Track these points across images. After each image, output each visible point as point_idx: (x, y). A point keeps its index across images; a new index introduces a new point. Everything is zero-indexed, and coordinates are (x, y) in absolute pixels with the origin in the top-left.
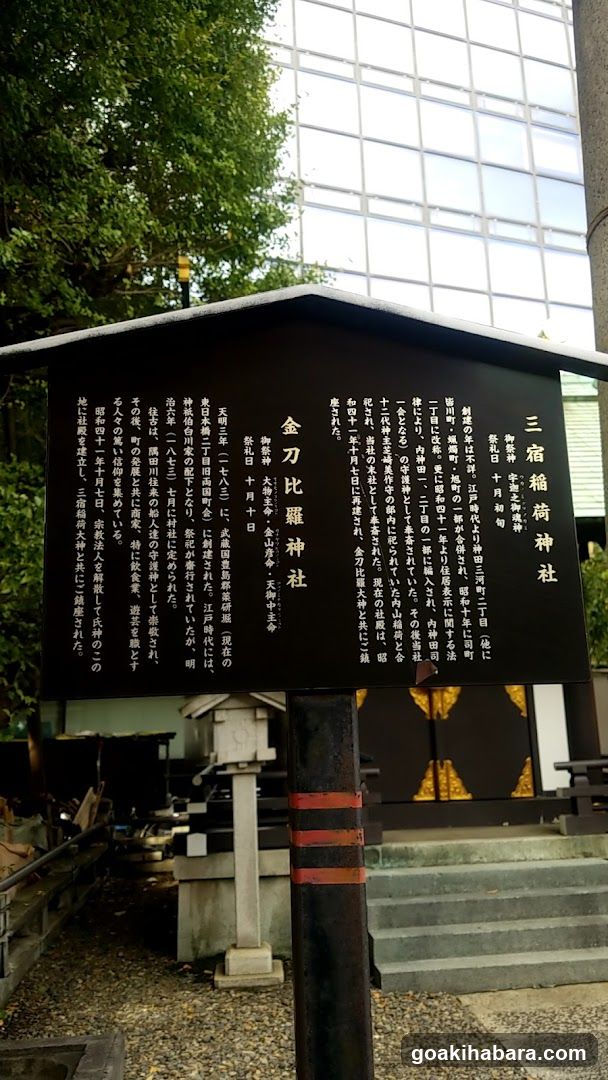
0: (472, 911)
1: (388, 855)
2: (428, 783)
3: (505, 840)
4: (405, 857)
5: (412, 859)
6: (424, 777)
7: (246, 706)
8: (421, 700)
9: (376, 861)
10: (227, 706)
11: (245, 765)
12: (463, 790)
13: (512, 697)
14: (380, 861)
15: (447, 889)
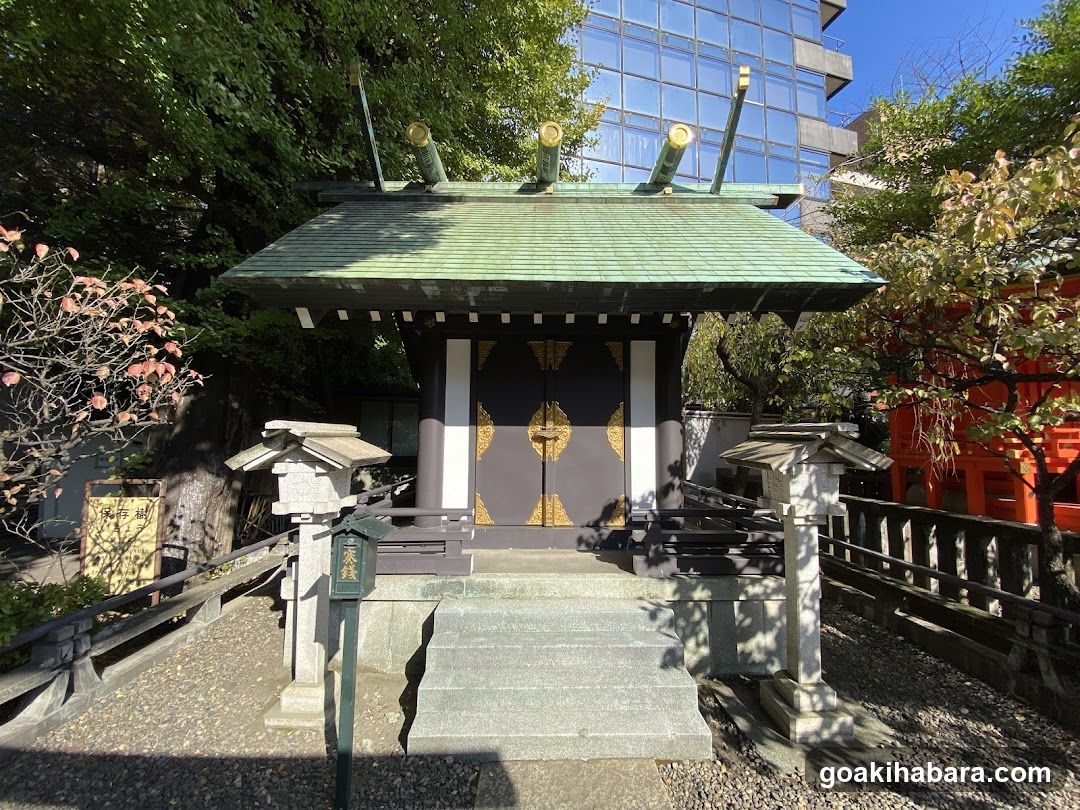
2: (538, 512)
4: (486, 589)
5: (492, 591)
6: (535, 507)
8: (537, 446)
9: (460, 592)
12: (566, 518)
13: (612, 446)
14: (464, 594)
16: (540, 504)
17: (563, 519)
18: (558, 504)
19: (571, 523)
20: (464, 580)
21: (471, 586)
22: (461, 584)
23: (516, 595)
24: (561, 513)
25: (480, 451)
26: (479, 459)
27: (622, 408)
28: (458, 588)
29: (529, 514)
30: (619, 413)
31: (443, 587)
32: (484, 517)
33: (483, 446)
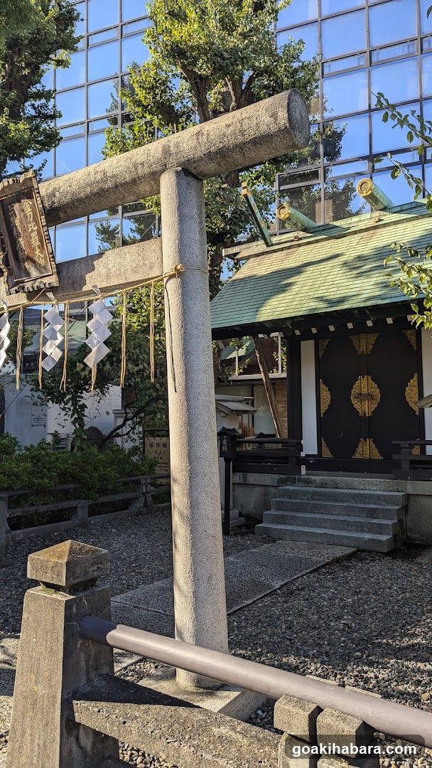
2: (359, 450)
4: (307, 482)
5: (312, 484)
6: (357, 447)
8: (357, 406)
13: (410, 404)
14: (297, 482)
16: (360, 445)
17: (377, 455)
18: (373, 446)
19: (382, 458)
21: (300, 480)
22: (295, 478)
23: (323, 485)
24: (376, 451)
25: (322, 412)
26: (322, 416)
27: (416, 376)
28: (294, 482)
29: (354, 452)
30: (414, 380)
31: (287, 478)
32: (327, 454)
33: (324, 407)
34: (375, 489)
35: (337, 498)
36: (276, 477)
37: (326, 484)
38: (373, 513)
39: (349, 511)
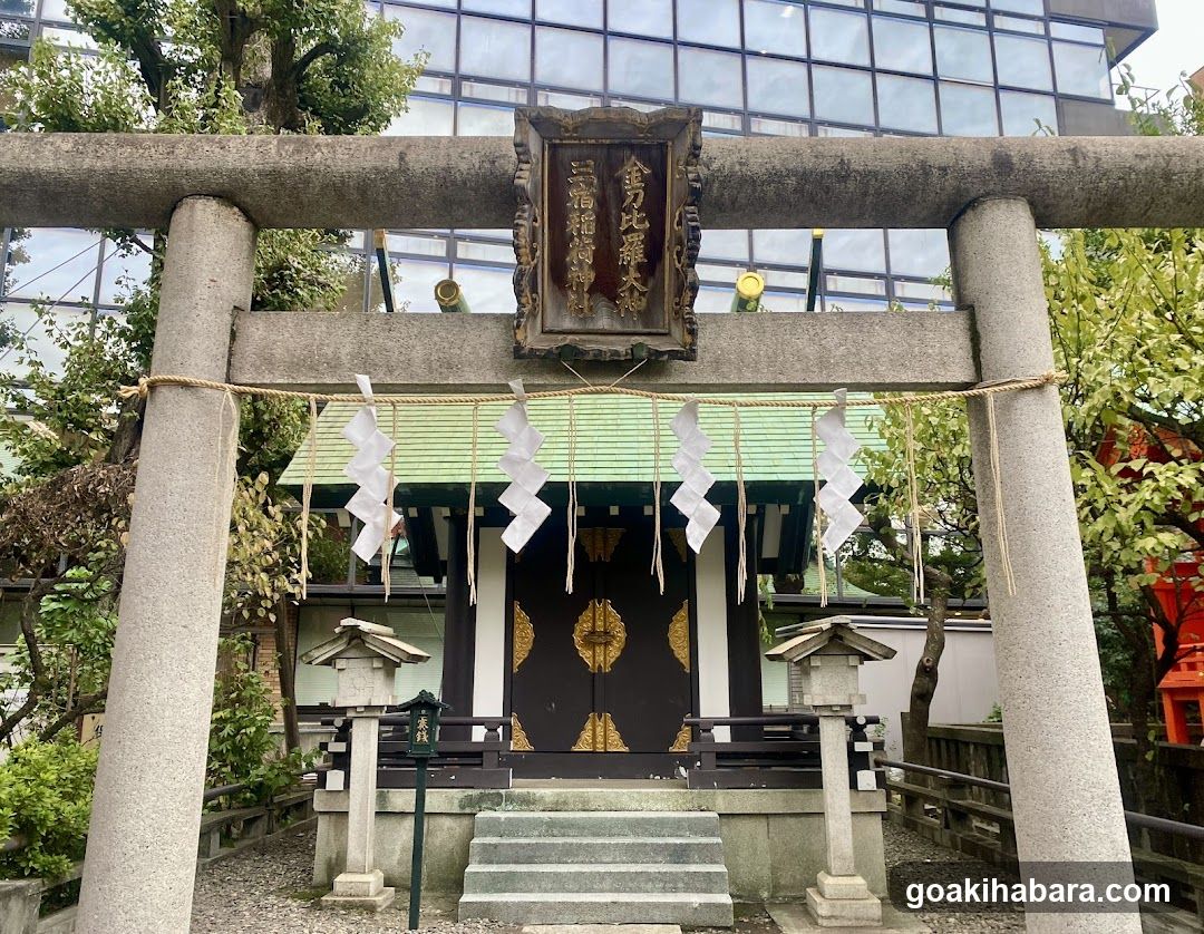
0: (567, 854)
1: (510, 799)
2: (586, 735)
3: (625, 791)
4: (527, 802)
5: (533, 804)
6: (583, 729)
7: (362, 655)
8: (586, 654)
9: (499, 804)
10: (348, 655)
11: (363, 709)
12: (620, 743)
13: (676, 653)
14: (503, 804)
15: (555, 832)
16: (589, 726)
17: (616, 744)
18: (611, 726)
19: (626, 749)
20: (503, 791)
22: (500, 795)
23: (561, 806)
24: (614, 736)
25: (518, 662)
26: (516, 670)
27: (686, 606)
28: (496, 802)
29: (575, 738)
30: (683, 613)
31: (481, 798)
33: (521, 654)
34: (659, 807)
35: (598, 829)
36: (458, 794)
37: (565, 803)
38: (680, 854)
39: (635, 853)
